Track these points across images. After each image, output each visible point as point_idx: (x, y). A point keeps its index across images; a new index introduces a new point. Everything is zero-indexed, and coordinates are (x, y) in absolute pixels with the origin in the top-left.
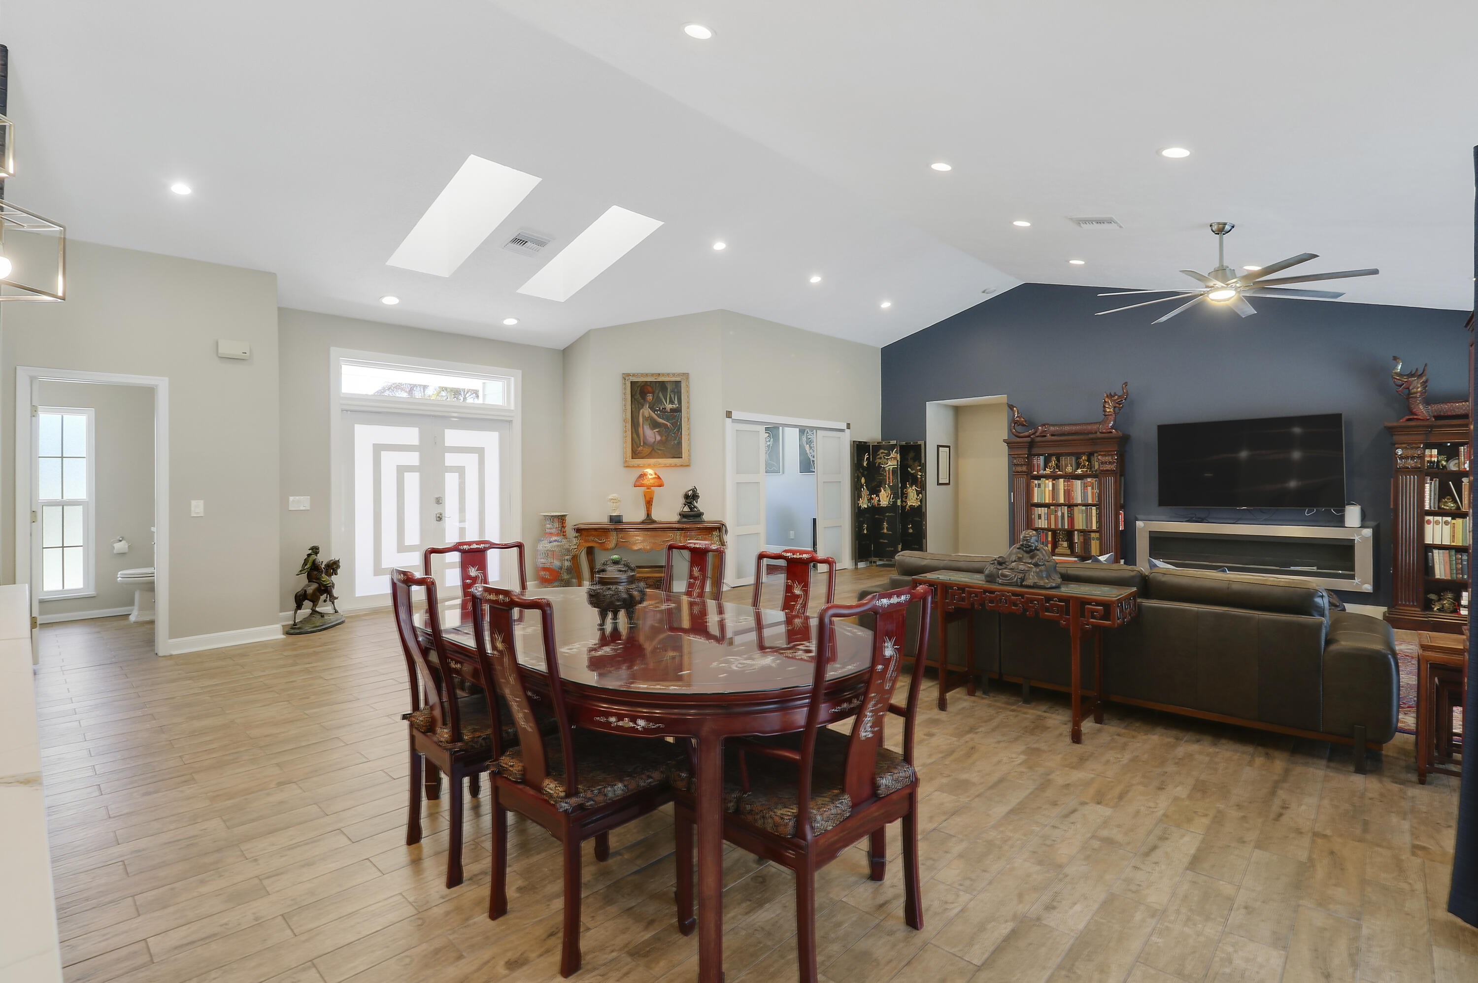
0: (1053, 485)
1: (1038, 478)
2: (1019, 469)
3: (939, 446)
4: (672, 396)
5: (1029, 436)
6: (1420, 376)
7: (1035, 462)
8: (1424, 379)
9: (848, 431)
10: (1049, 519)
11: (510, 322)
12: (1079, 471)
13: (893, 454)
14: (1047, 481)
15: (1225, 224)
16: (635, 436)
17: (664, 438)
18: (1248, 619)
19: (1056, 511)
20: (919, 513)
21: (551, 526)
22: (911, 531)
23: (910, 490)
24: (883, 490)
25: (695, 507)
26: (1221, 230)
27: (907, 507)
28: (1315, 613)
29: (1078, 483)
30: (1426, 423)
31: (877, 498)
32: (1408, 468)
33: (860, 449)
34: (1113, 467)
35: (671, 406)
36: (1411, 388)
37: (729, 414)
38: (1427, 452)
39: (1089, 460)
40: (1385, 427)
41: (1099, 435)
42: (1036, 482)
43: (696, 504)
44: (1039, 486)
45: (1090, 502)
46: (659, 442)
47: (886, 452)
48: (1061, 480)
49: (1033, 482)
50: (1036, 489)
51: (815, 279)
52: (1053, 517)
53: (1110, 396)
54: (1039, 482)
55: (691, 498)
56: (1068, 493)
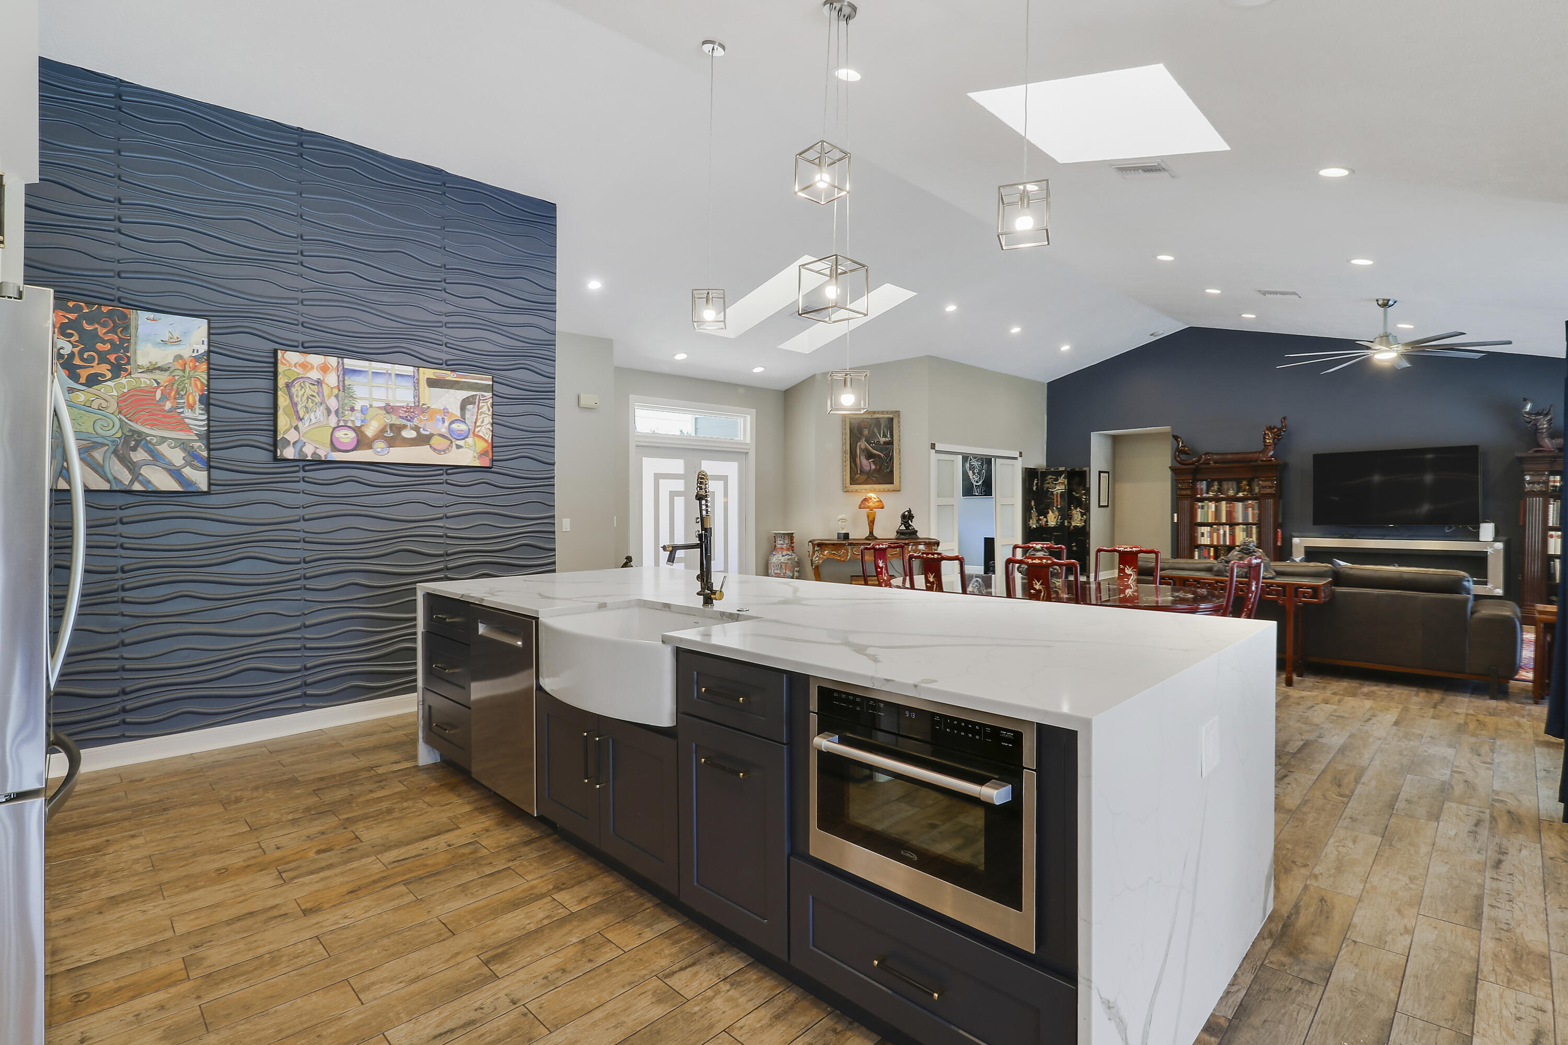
0: (1216, 507)
1: (1202, 500)
2: (1184, 492)
3: (1100, 472)
4: (885, 431)
5: (1193, 464)
6: (1547, 415)
7: (1198, 486)
8: (1549, 417)
9: (1020, 459)
10: (1211, 537)
11: (758, 370)
12: (1241, 494)
13: (1061, 480)
14: (1210, 503)
15: (1389, 300)
16: (853, 465)
17: (878, 467)
18: (1415, 598)
19: (1218, 530)
20: (1083, 533)
21: (782, 542)
22: (1075, 549)
23: (1074, 512)
24: (1050, 512)
25: (910, 526)
26: (1385, 304)
27: (1072, 527)
28: (1463, 592)
29: (1240, 505)
30: (1551, 455)
31: (1045, 519)
32: (1534, 491)
33: (1030, 475)
34: (1272, 491)
35: (884, 439)
36: (1538, 424)
37: (933, 446)
38: (1552, 478)
39: (1249, 484)
40: (1516, 457)
41: (1259, 463)
42: (1200, 504)
43: (910, 523)
44: (1203, 507)
45: (1250, 521)
46: (875, 470)
47: (1054, 477)
48: (1224, 502)
49: (1197, 504)
50: (1199, 510)
51: (1016, 330)
52: (1215, 534)
53: (1270, 429)
54: (1203, 504)
55: (907, 517)
56: (1230, 514)
